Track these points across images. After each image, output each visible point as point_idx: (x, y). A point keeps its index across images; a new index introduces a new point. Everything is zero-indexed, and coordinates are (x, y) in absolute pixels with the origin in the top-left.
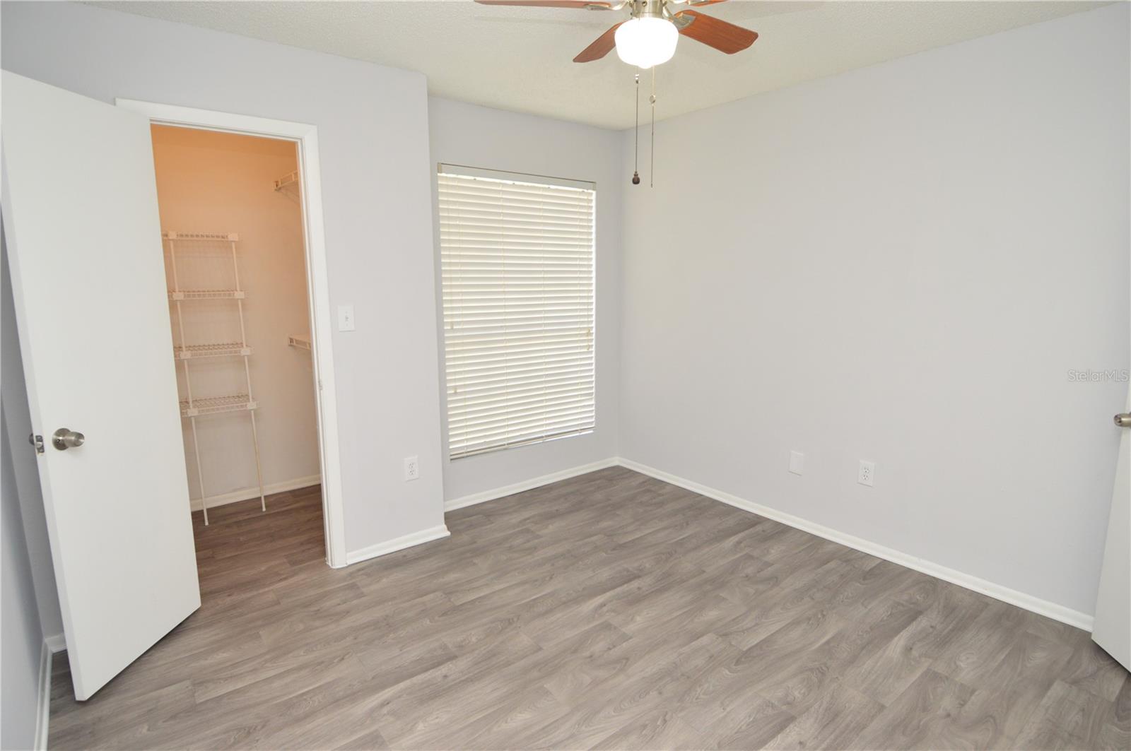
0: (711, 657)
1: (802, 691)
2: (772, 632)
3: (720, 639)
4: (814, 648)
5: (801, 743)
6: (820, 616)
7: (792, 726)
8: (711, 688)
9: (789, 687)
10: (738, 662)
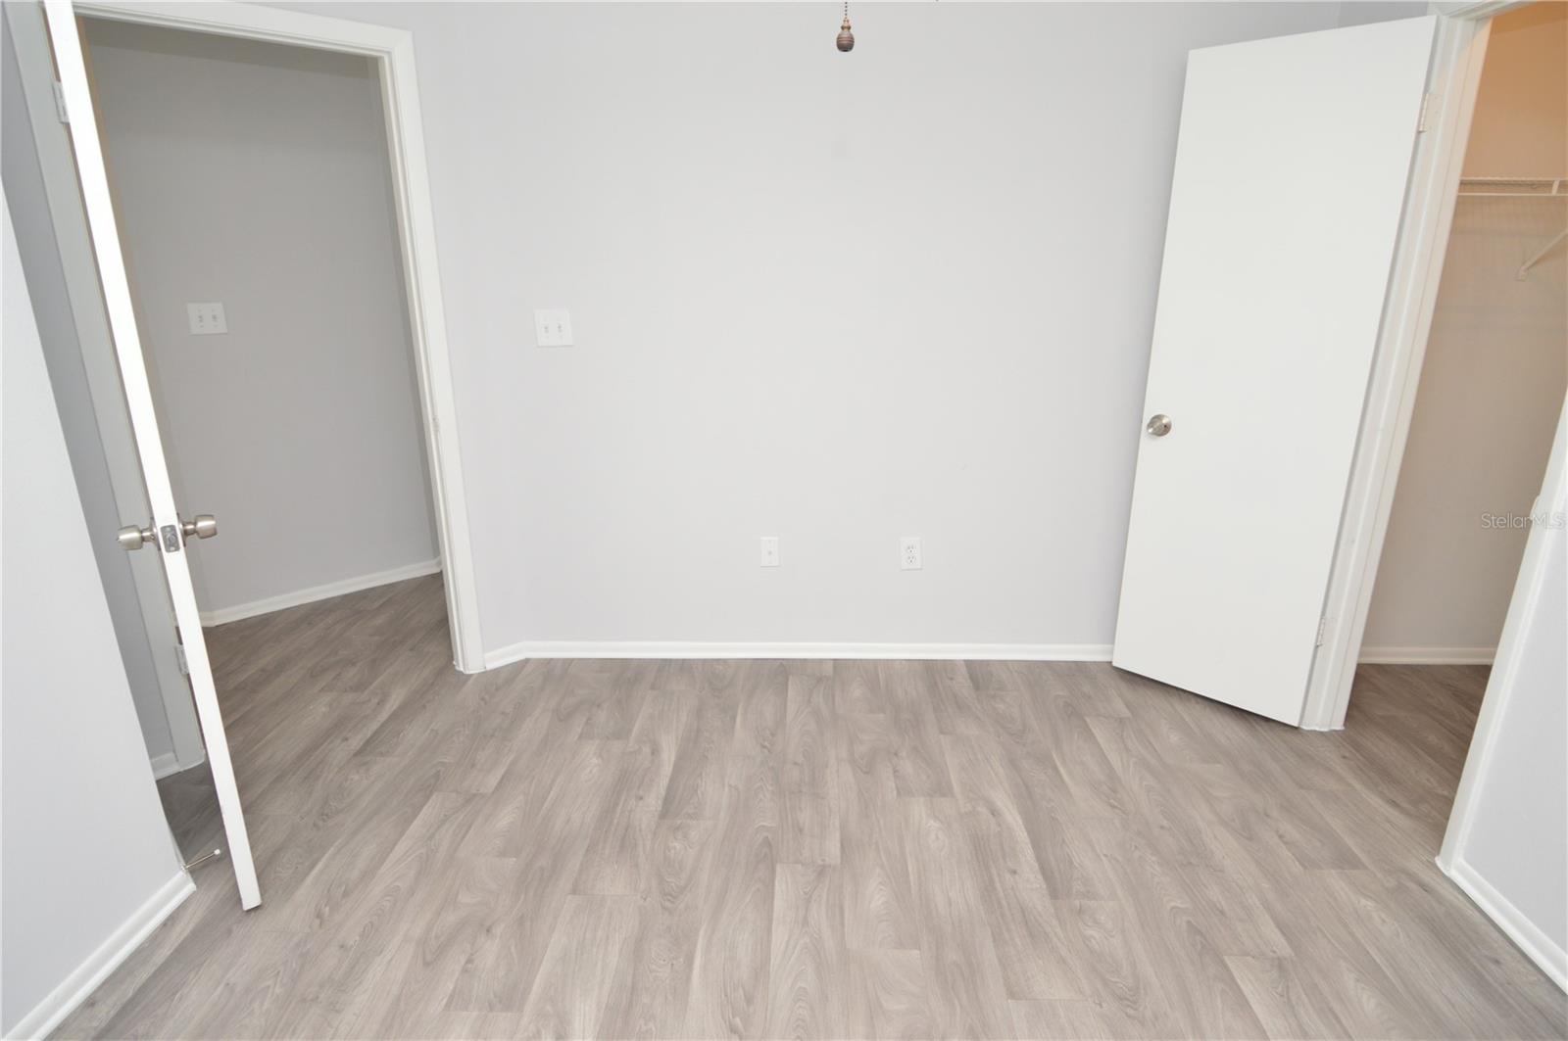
0: (801, 830)
1: (673, 851)
2: (774, 922)
3: (820, 863)
4: (702, 933)
5: (641, 798)
6: (738, 1020)
7: (660, 808)
8: (761, 796)
9: (691, 848)
10: (767, 843)
